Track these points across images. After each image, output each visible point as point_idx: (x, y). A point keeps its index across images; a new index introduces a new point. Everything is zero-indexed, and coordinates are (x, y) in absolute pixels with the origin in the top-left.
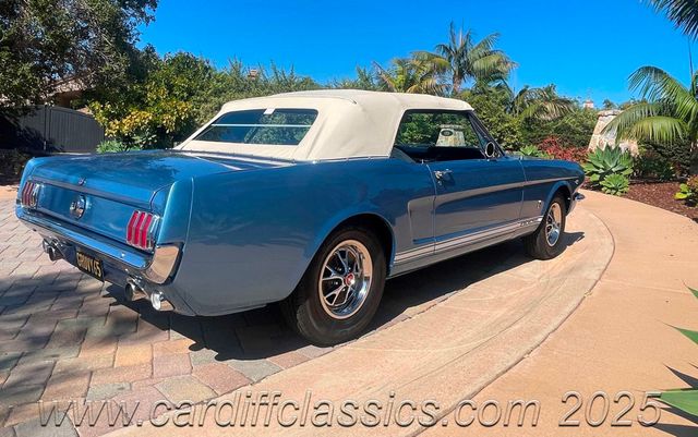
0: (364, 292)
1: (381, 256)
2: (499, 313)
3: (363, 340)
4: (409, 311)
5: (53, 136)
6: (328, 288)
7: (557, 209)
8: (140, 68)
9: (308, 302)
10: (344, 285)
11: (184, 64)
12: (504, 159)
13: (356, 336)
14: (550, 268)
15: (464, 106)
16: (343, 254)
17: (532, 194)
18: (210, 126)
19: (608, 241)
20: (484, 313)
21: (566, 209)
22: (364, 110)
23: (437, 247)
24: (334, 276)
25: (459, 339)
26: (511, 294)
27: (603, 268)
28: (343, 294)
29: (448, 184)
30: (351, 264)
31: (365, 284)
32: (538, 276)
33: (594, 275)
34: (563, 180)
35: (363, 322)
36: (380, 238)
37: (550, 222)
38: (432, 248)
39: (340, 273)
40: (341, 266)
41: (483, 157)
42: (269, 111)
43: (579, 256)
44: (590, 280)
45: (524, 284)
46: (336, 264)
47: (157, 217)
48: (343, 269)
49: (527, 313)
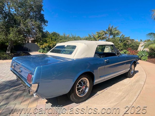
0: (87, 90)
1: (91, 81)
2: (120, 94)
3: (87, 101)
4: (98, 93)
5: (30, 48)
6: (78, 89)
7: (133, 66)
8: (45, 35)
9: (73, 94)
10: (82, 89)
11: (54, 34)
12: (121, 56)
13: (85, 100)
14: (131, 80)
16: (82, 81)
17: (127, 63)
18: (53, 49)
19: (145, 73)
21: (135, 66)
22: (87, 46)
23: (105, 78)
26: (123, 88)
27: (145, 81)
28: (82, 90)
29: (108, 63)
30: (84, 83)
31: (87, 88)
32: (129, 83)
33: (143, 83)
34: (135, 60)
35: (87, 97)
36: (91, 76)
37: (131, 69)
39: (81, 86)
40: (82, 84)
41: (116, 55)
42: (66, 46)
43: (138, 77)
44: (142, 85)
45: (125, 85)
46: (80, 83)
47: (33, 76)
48: (82, 85)
49: (127, 94)
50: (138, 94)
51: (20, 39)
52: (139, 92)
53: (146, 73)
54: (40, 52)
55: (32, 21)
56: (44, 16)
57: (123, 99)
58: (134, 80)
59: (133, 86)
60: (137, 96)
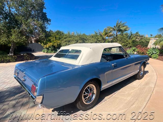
0: (94, 97)
1: (98, 87)
2: (129, 98)
3: (94, 108)
6: (85, 96)
7: (142, 67)
8: (48, 35)
9: (79, 102)
10: (89, 96)
11: (58, 33)
12: (129, 58)
13: (92, 107)
14: (141, 82)
15: (119, 45)
16: (88, 87)
18: (57, 53)
20: (125, 98)
21: (145, 67)
22: (93, 50)
23: (113, 82)
24: (86, 94)
26: (132, 91)
27: (155, 83)
28: (89, 98)
29: (115, 67)
30: (91, 90)
31: (94, 95)
32: (138, 85)
33: (153, 86)
34: (144, 60)
35: (94, 104)
36: (98, 83)
37: (141, 71)
39: (88, 93)
41: (124, 57)
42: (70, 50)
43: (148, 79)
44: (152, 88)
45: (135, 88)
46: (87, 90)
47: (37, 87)
49: (137, 100)
50: (148, 99)
51: (22, 41)
52: (149, 96)
53: (157, 74)
54: (44, 52)
55: (34, 21)
57: (132, 105)
58: (144, 82)
59: (142, 90)
60: (147, 101)
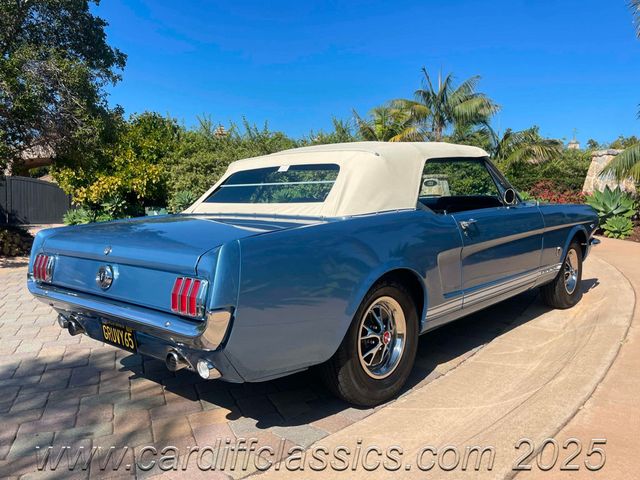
0: (399, 349)
1: (414, 312)
2: (533, 366)
3: (402, 400)
4: (440, 368)
5: (15, 207)
6: (366, 347)
7: (573, 256)
9: (349, 363)
10: (380, 344)
11: (152, 125)
12: (521, 206)
14: (572, 316)
15: (480, 152)
16: (377, 311)
17: (551, 240)
19: (626, 286)
20: (519, 365)
21: (582, 254)
22: (388, 162)
23: (465, 301)
24: (371, 335)
25: (501, 394)
26: (540, 346)
27: (630, 314)
28: (379, 353)
29: (474, 234)
30: (385, 322)
31: (399, 341)
32: (562, 326)
33: (624, 322)
34: (578, 225)
35: (402, 380)
36: (412, 292)
37: (568, 269)
38: (460, 302)
39: (377, 331)
40: (377, 324)
41: (501, 205)
42: (283, 169)
43: (599, 303)
44: (620, 327)
45: (550, 335)
46: (371, 322)
47: (206, 282)
48: (379, 327)
49: (566, 364)
50: (609, 358)
52: (612, 352)
53: (635, 285)
55: (46, 58)
56: (105, 29)
57: (553, 378)
58: (585, 316)
59: (582, 336)
60: (609, 364)
